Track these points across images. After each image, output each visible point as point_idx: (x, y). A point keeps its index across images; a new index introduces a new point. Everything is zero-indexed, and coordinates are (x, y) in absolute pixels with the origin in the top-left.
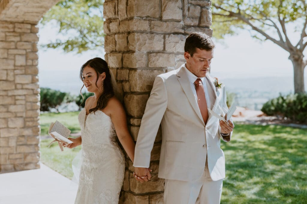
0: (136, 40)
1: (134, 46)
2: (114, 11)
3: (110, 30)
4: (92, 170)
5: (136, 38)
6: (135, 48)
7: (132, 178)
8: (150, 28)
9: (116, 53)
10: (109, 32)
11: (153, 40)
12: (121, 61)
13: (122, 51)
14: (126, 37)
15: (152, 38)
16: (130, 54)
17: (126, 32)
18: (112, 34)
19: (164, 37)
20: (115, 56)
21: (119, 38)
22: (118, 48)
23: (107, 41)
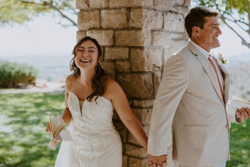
0: (144, 16)
1: (142, 23)
3: (89, 6)
4: (93, 159)
5: (144, 14)
6: (142, 25)
8: (154, 4)
9: (103, 30)
10: (87, 8)
11: (158, 18)
12: (112, 39)
13: (114, 28)
14: (124, 12)
15: (156, 15)
16: (133, 32)
17: (124, 8)
18: (93, 10)
19: (163, 15)
20: (102, 33)
21: (108, 14)
22: (105, 25)
23: (84, 17)
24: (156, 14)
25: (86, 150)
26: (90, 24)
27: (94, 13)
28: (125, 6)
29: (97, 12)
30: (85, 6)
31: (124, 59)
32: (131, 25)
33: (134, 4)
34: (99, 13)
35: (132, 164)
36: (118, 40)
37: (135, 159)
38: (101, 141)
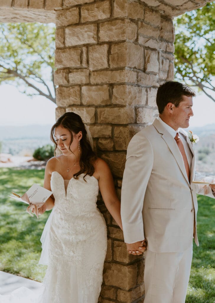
0: (127, 93)
1: (125, 100)
2: (79, 60)
3: (68, 81)
4: (77, 243)
5: (127, 90)
6: (126, 102)
7: (118, 246)
8: (137, 80)
9: (84, 107)
10: (67, 84)
11: (141, 94)
12: (94, 116)
13: (96, 105)
14: (107, 89)
15: (140, 92)
16: (116, 109)
17: (107, 84)
18: (73, 86)
19: (147, 91)
20: (83, 110)
21: (89, 90)
22: (86, 101)
23: (63, 93)
24: (139, 90)
25: (69, 234)
26: (69, 100)
27: (74, 89)
28: (108, 82)
29: (77, 88)
30: (64, 82)
31: (107, 137)
32: (114, 101)
33: (117, 81)
34: (79, 89)
35: (117, 248)
36: (100, 118)
37: (119, 242)
38: (85, 224)
